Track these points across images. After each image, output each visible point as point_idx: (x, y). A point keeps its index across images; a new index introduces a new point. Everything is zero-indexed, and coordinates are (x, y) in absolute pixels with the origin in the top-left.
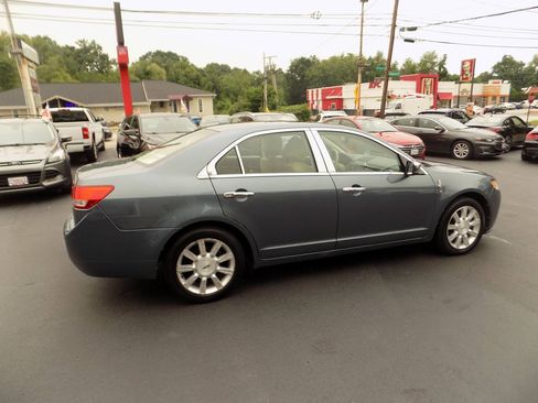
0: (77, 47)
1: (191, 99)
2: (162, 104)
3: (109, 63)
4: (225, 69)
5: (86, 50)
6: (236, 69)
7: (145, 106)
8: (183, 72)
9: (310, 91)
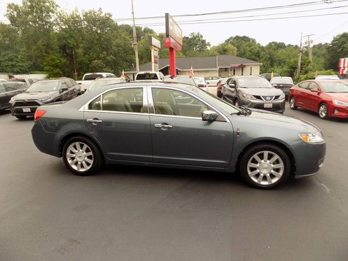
0: (190, 37)
1: (245, 66)
2: (226, 70)
3: (206, 45)
4: (280, 46)
5: (194, 38)
6: (289, 45)
7: (216, 71)
8: (249, 49)
9: (343, 60)
